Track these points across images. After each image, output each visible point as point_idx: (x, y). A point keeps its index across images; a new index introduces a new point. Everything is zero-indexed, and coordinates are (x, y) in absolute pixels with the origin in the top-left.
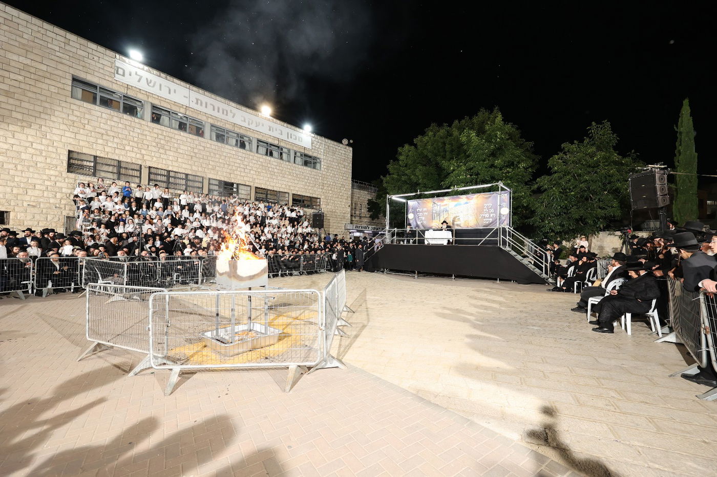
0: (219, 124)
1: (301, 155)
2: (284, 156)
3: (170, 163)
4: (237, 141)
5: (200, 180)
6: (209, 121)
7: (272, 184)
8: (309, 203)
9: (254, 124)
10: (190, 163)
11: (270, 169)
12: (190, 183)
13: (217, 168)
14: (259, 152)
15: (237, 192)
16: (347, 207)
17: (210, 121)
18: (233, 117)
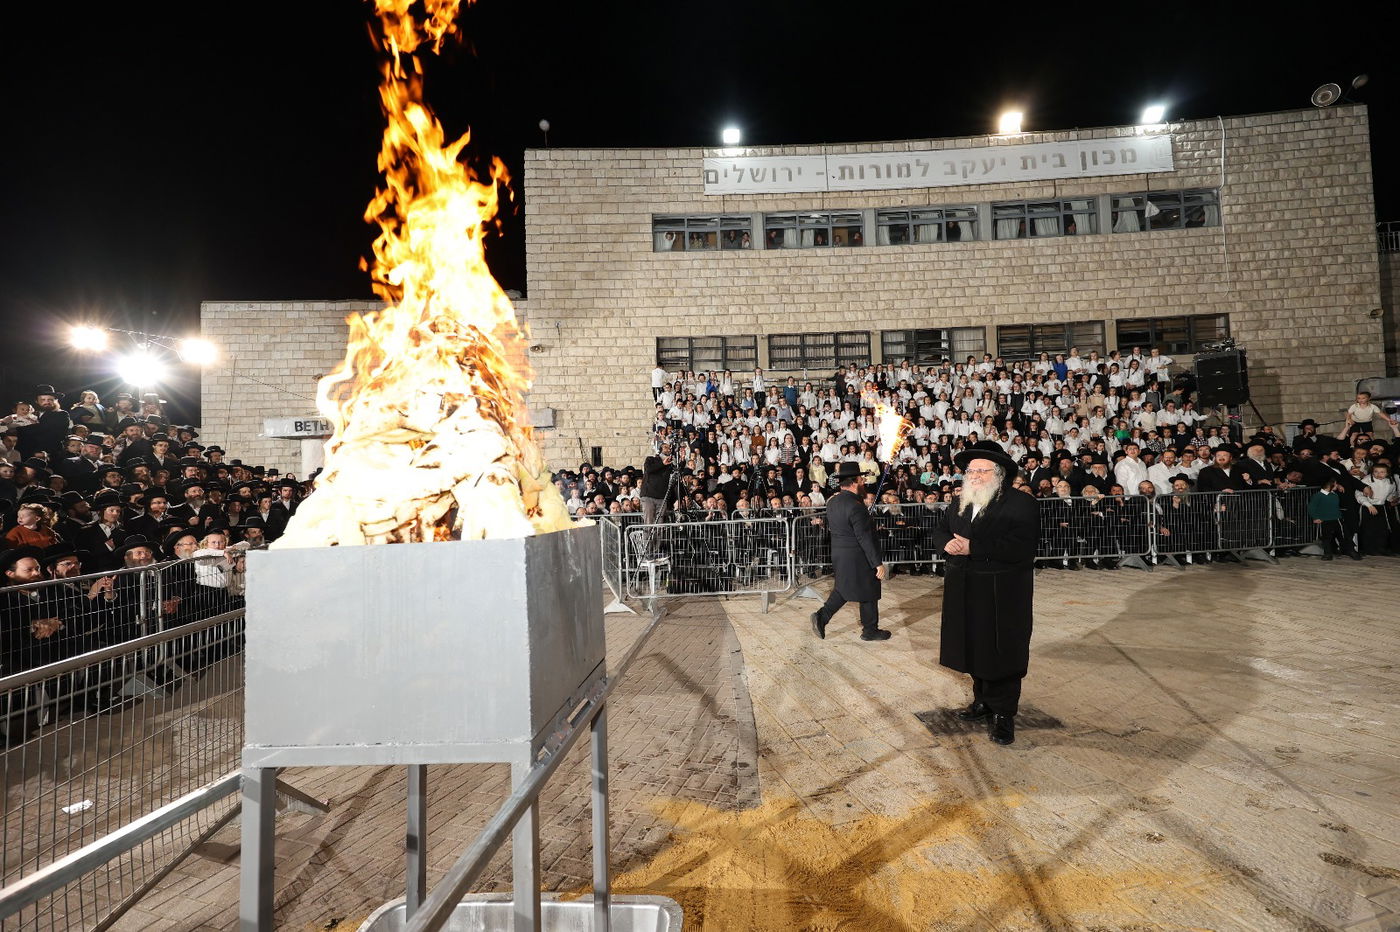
0: (895, 202)
1: (1138, 202)
2: (1081, 222)
4: (940, 225)
5: (863, 339)
6: (871, 205)
7: (1044, 308)
8: (1181, 337)
9: (980, 168)
10: (839, 308)
11: (1036, 270)
12: (845, 352)
13: (897, 304)
14: (1001, 234)
15: (951, 351)
17: (874, 203)
18: (924, 174)
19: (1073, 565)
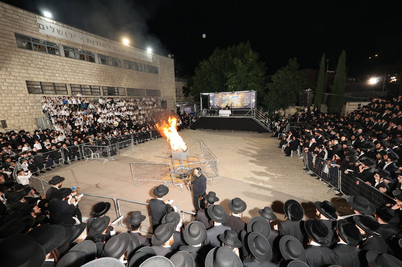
0: (102, 53)
1: (148, 67)
2: (139, 68)
3: (81, 80)
4: (113, 62)
5: (98, 88)
6: (96, 52)
7: (135, 85)
9: (121, 51)
10: (91, 79)
11: (133, 77)
12: (93, 90)
13: (106, 80)
14: (126, 67)
15: (118, 92)
16: (174, 93)
17: (98, 52)
18: (109, 48)
19: (157, 138)
